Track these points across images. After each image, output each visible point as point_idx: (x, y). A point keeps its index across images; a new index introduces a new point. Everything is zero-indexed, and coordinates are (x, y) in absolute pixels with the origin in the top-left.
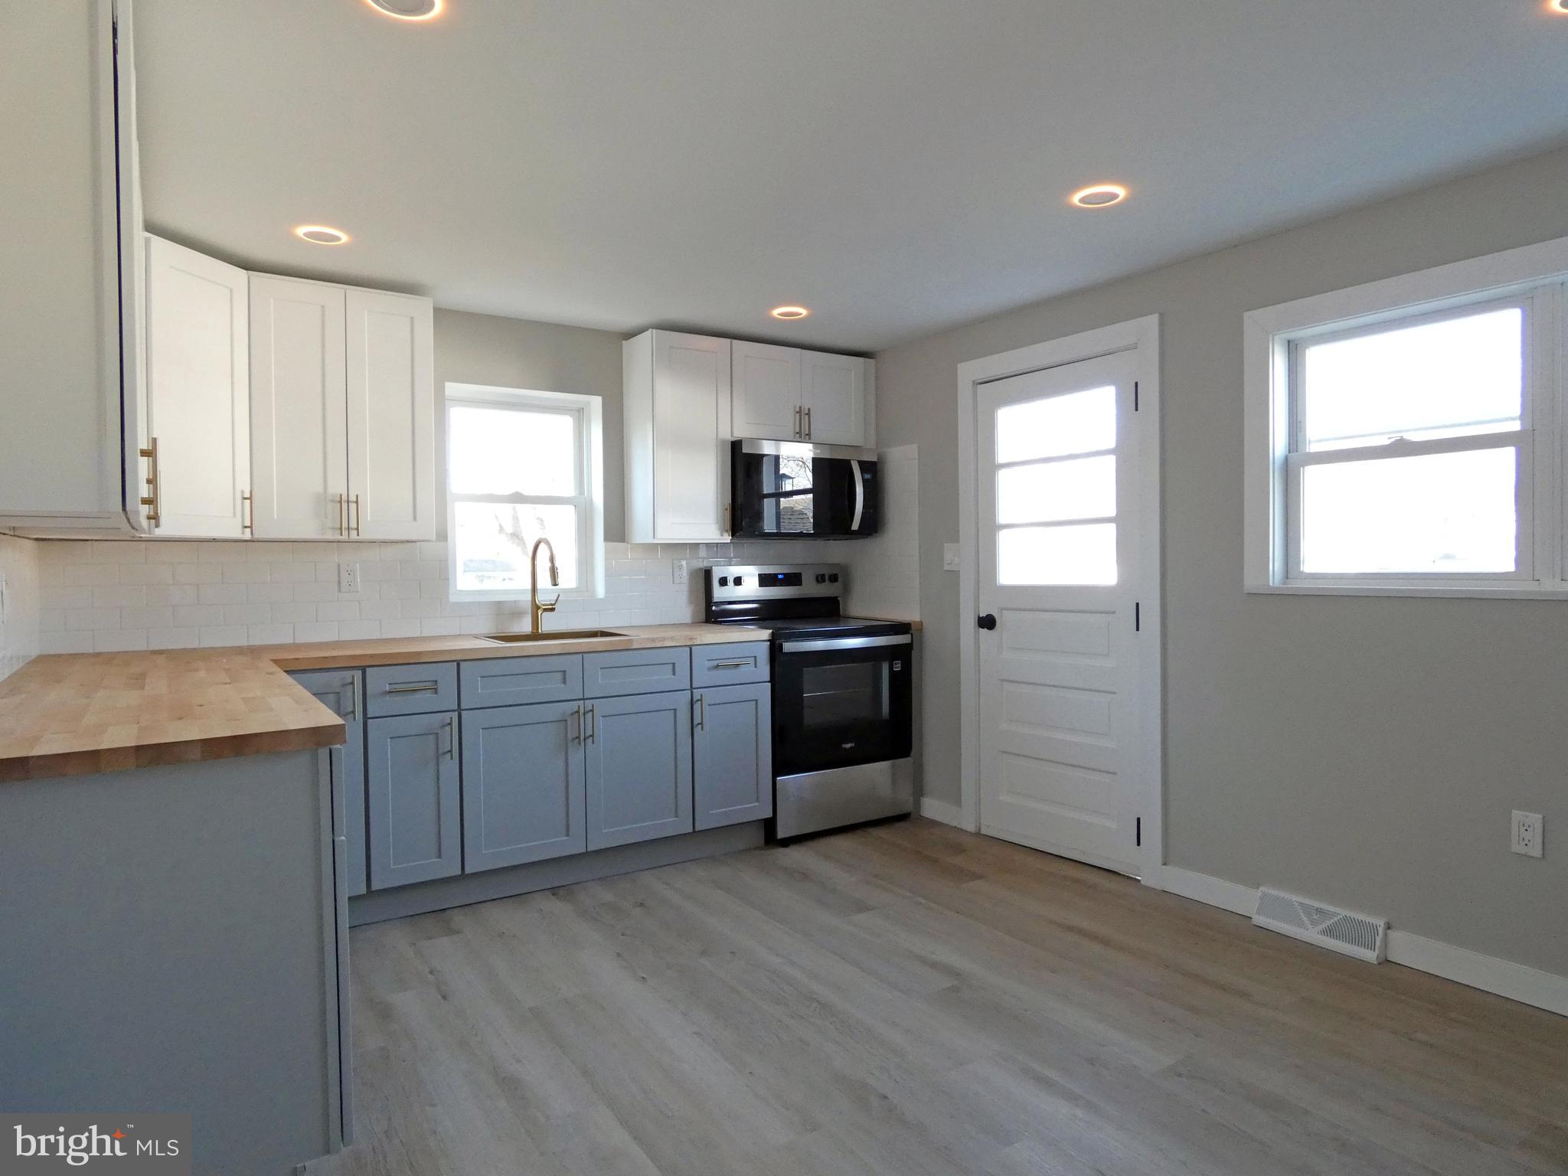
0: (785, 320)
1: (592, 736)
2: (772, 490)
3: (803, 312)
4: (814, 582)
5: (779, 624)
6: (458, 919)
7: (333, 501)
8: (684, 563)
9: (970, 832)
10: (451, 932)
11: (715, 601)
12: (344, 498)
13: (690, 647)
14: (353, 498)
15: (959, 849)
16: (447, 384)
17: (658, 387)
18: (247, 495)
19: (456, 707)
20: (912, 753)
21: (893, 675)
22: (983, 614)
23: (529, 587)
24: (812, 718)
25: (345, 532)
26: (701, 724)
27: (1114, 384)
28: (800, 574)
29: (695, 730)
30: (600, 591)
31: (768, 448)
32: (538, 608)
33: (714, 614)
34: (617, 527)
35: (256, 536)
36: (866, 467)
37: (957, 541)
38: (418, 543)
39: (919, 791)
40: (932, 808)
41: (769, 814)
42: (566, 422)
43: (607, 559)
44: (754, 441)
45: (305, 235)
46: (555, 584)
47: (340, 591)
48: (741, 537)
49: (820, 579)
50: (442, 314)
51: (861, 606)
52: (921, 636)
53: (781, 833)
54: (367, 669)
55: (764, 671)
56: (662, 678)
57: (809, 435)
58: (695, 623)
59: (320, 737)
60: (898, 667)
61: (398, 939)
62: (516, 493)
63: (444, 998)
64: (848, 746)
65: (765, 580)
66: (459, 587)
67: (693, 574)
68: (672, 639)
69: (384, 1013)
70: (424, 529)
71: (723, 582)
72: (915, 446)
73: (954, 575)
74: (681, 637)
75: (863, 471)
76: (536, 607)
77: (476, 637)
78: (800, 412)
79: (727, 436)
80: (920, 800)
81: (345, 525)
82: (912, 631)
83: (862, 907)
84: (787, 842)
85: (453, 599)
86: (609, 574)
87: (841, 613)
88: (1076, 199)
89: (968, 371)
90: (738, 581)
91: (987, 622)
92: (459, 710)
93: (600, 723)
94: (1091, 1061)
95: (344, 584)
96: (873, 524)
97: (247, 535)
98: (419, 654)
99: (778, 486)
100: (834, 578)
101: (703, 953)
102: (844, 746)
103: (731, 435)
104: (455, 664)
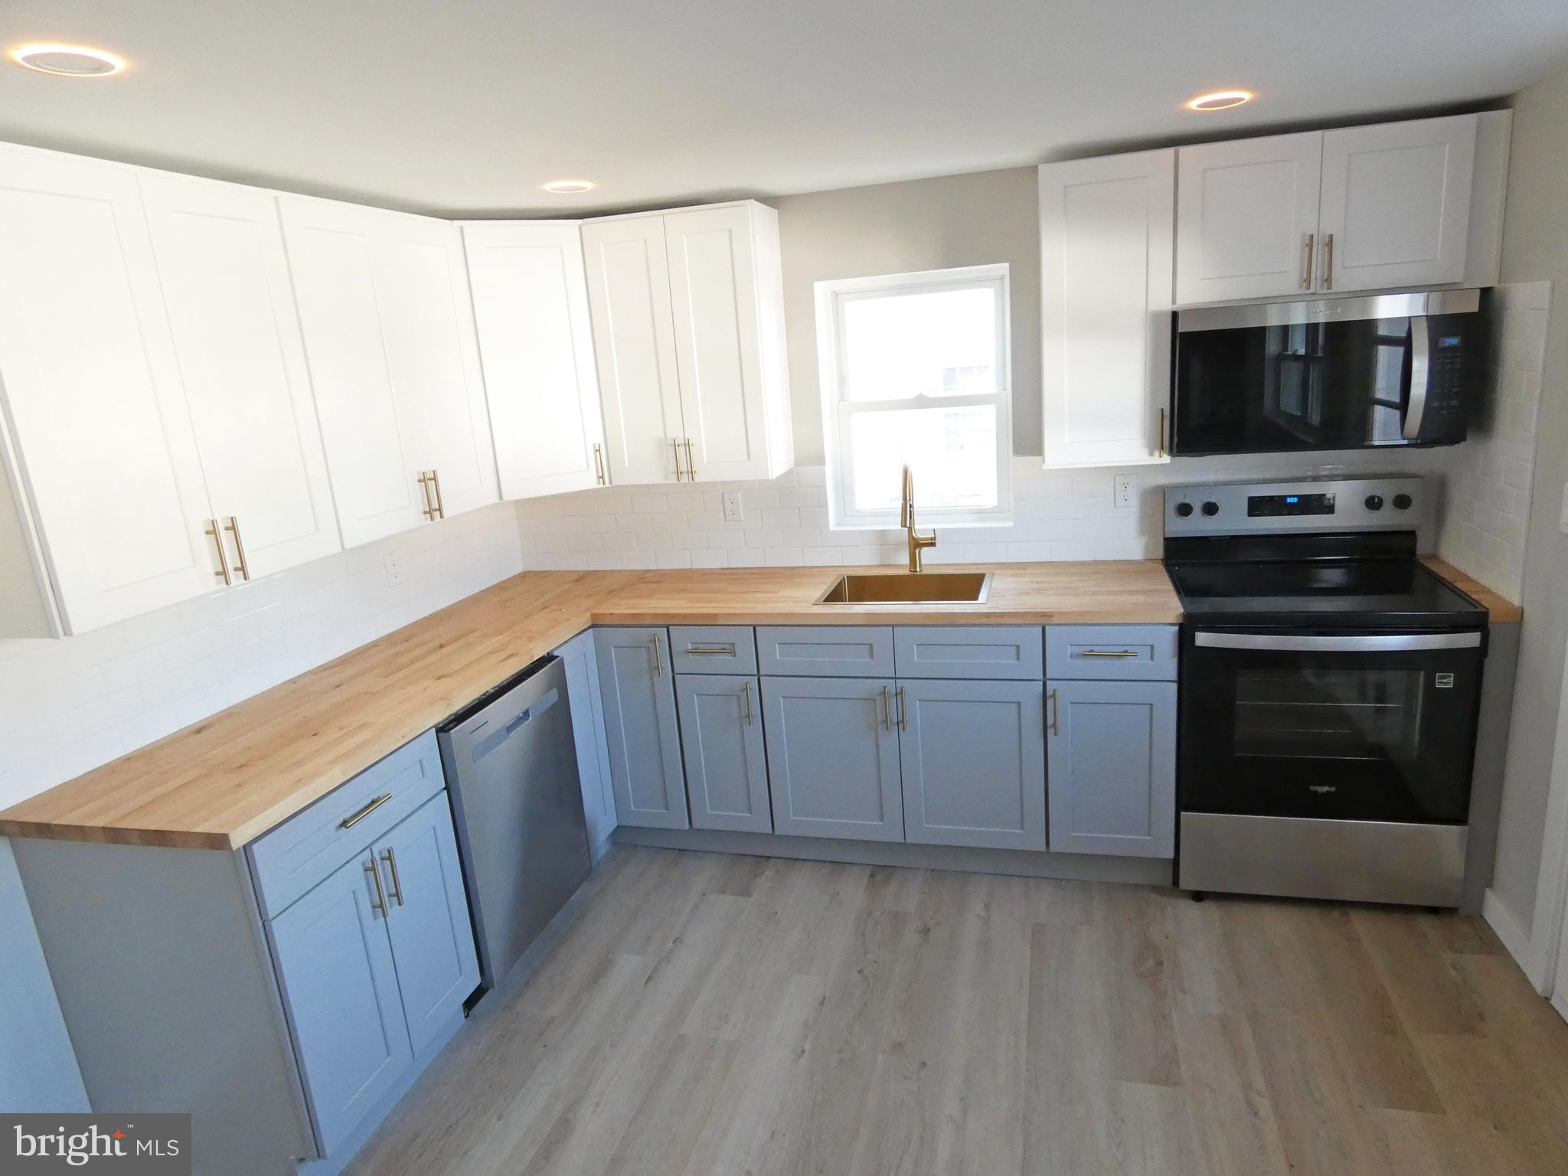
0: (1213, 111)
1: (902, 721)
3: (1244, 95)
4: (1360, 509)
6: (767, 875)
7: (671, 445)
8: (1130, 479)
10: (744, 891)
12: (678, 441)
13: (1044, 628)
14: (686, 441)
16: (815, 283)
18: (598, 448)
19: (755, 672)
20: (1471, 823)
25: (683, 476)
26: (1054, 726)
28: (1331, 496)
32: (916, 543)
34: (1034, 435)
40: (1496, 917)
47: (725, 520)
49: (1374, 503)
53: (1191, 883)
54: (671, 628)
55: (1167, 665)
57: (1328, 280)
65: (1258, 507)
67: (1146, 494)
71: (1185, 510)
76: (914, 541)
78: (1310, 244)
79: (1164, 304)
80: (1484, 892)
81: (682, 469)
82: (1487, 626)
84: (1203, 896)
85: (832, 528)
92: (759, 675)
95: (729, 514)
98: (715, 616)
100: (1402, 502)
103: (1174, 302)
104: (752, 628)
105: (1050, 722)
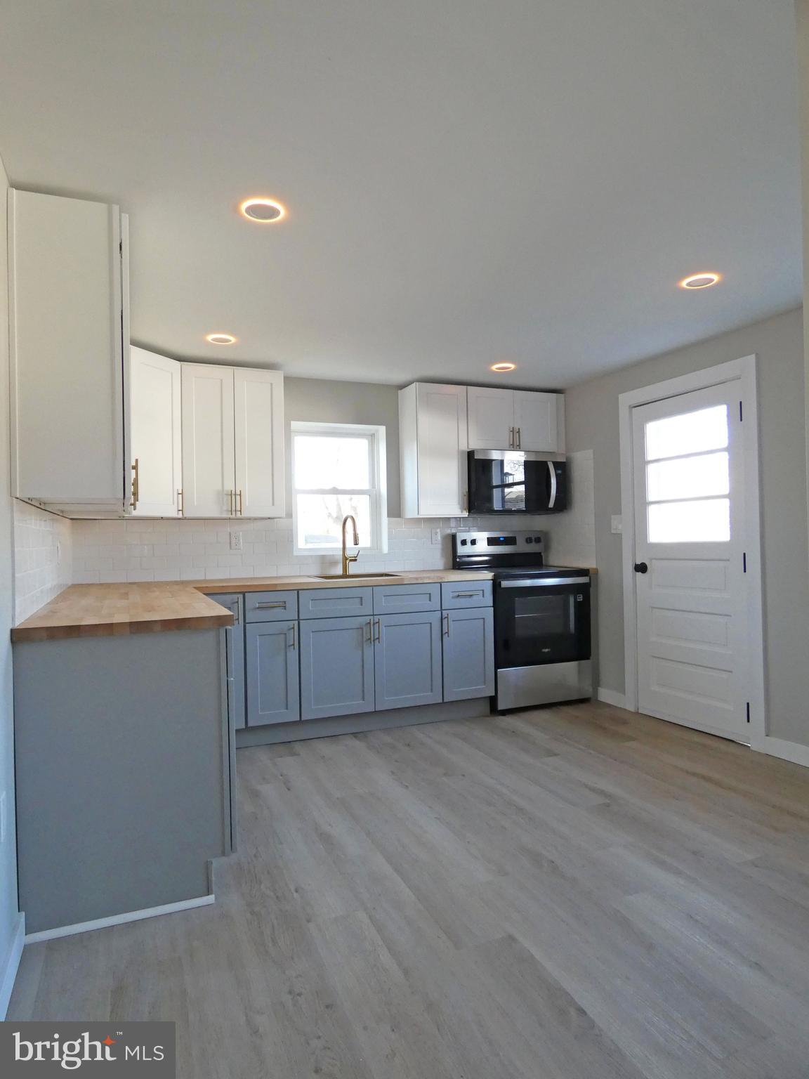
0: (501, 372)
1: (378, 638)
2: (499, 483)
3: (512, 366)
4: (525, 543)
5: (500, 570)
6: (297, 747)
7: (227, 495)
8: (438, 530)
9: (632, 712)
10: (293, 754)
11: (459, 554)
12: (233, 492)
13: (441, 583)
14: (238, 492)
15: (624, 722)
16: (292, 422)
17: (420, 417)
18: (180, 492)
19: (297, 618)
20: (591, 658)
21: (577, 604)
22: (639, 562)
23: (341, 546)
24: (520, 632)
25: (234, 513)
26: (448, 633)
27: (725, 404)
28: (515, 538)
29: (444, 637)
30: (385, 549)
31: (495, 455)
32: (347, 559)
33: (458, 564)
34: (396, 509)
35: (185, 516)
36: (558, 465)
37: (621, 514)
38: (275, 520)
39: (596, 683)
40: (606, 695)
41: (494, 694)
42: (364, 443)
43: (389, 528)
44: (486, 451)
45: (212, 340)
46: (356, 544)
47: (231, 548)
48: (474, 513)
49: (529, 540)
50: (288, 380)
51: (557, 559)
52: (597, 579)
53: (501, 706)
54: (246, 594)
55: (489, 600)
56: (422, 603)
57: (519, 445)
58: (446, 569)
59: (220, 621)
60: (580, 598)
61: (263, 757)
62: (334, 488)
63: (289, 789)
64: (547, 650)
65: (491, 542)
66: (299, 547)
67: (445, 538)
68: (429, 578)
69: (255, 794)
70: (279, 511)
71: (464, 542)
72: (591, 451)
73: (619, 536)
74: (434, 577)
75: (556, 468)
76: (345, 559)
77: (309, 577)
78: (513, 431)
79: (464, 447)
80: (597, 689)
81: (234, 509)
82: (590, 575)
83: (551, 753)
84: (505, 713)
85: (295, 554)
86: (390, 538)
87: (544, 563)
88: (684, 284)
89: (626, 399)
90: (473, 542)
91: (641, 568)
92: (299, 620)
93: (383, 629)
94: (694, 853)
95: (233, 545)
96: (564, 503)
97: (180, 515)
98: (276, 585)
99: (502, 480)
100: (538, 540)
101: (445, 774)
102: (544, 650)
103: (468, 448)
104: (296, 592)
105: (445, 630)
